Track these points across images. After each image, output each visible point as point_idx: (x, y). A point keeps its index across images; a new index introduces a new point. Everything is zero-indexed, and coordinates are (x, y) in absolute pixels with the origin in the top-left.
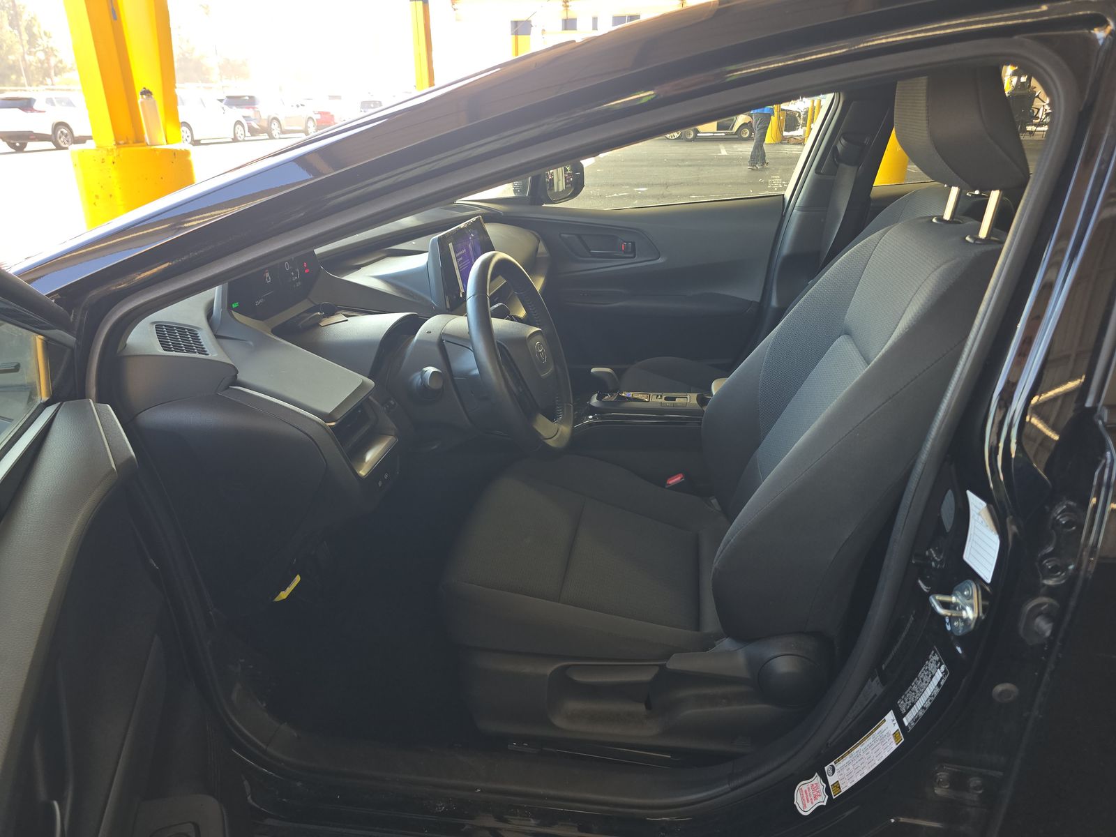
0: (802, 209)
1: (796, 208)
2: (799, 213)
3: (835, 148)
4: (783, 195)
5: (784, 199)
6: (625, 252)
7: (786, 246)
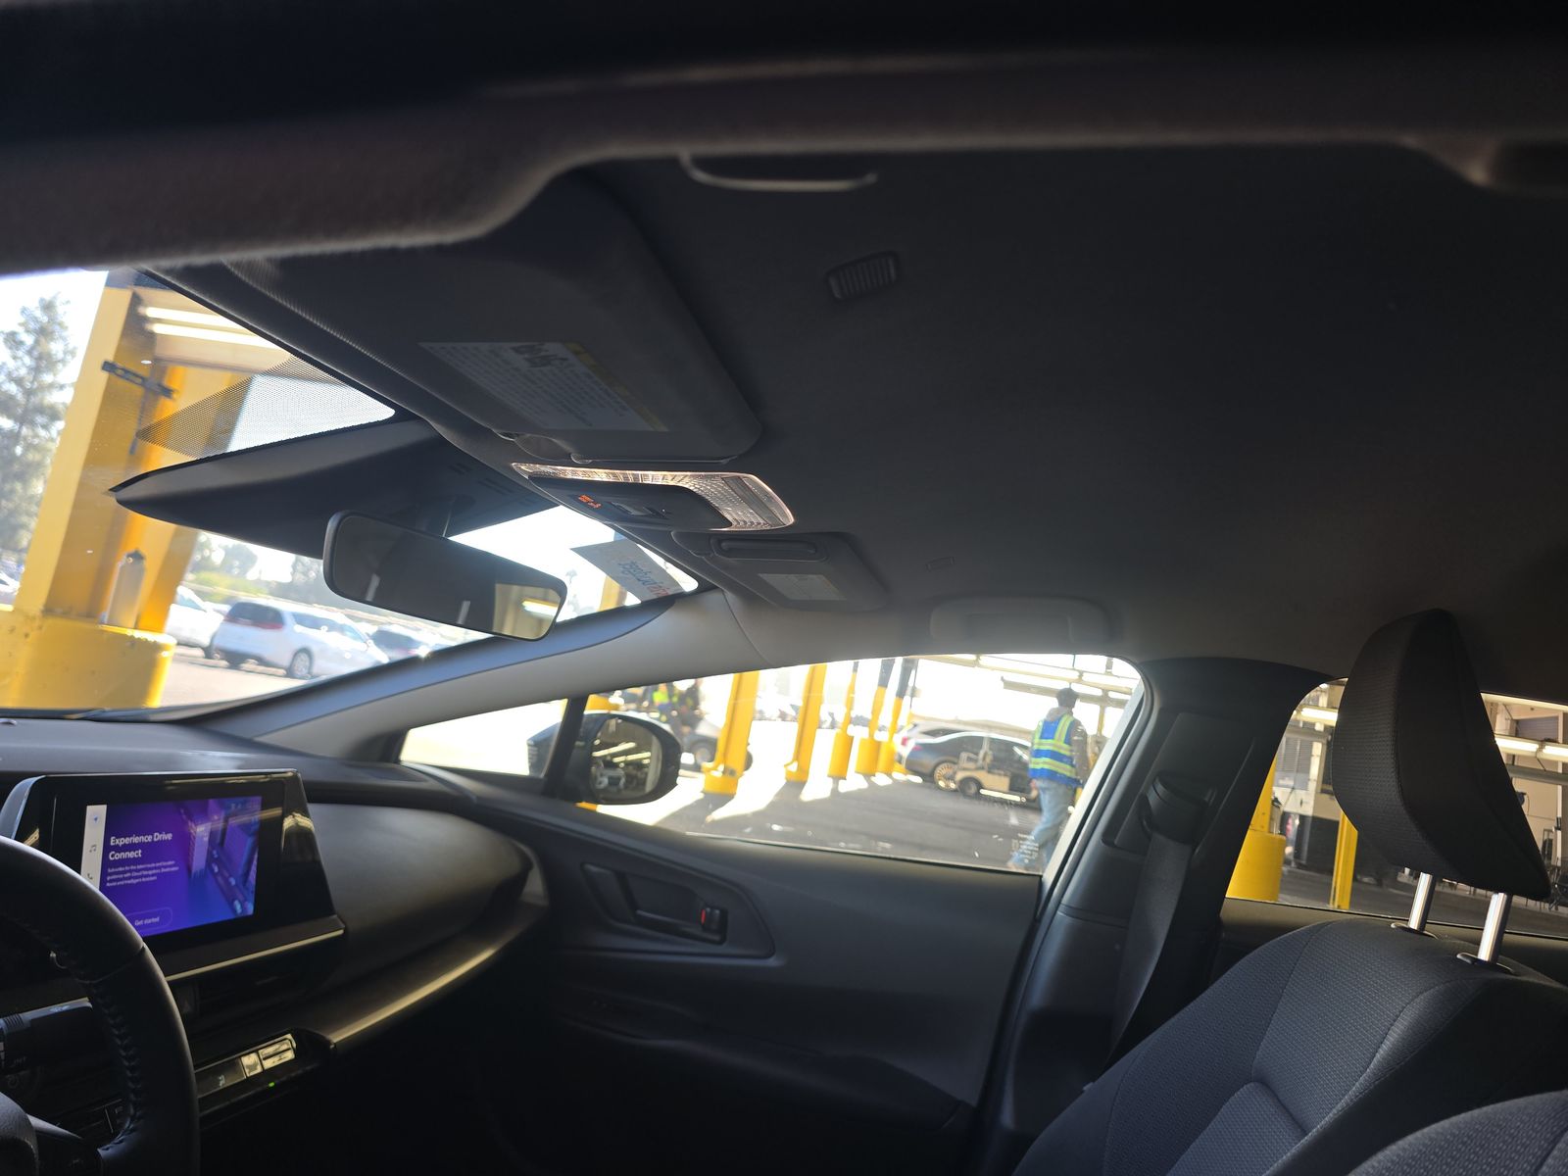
0: (1074, 912)
1: (1061, 907)
2: (1068, 920)
3: (1144, 800)
4: (1041, 877)
5: (1041, 884)
6: (705, 928)
7: (1039, 990)
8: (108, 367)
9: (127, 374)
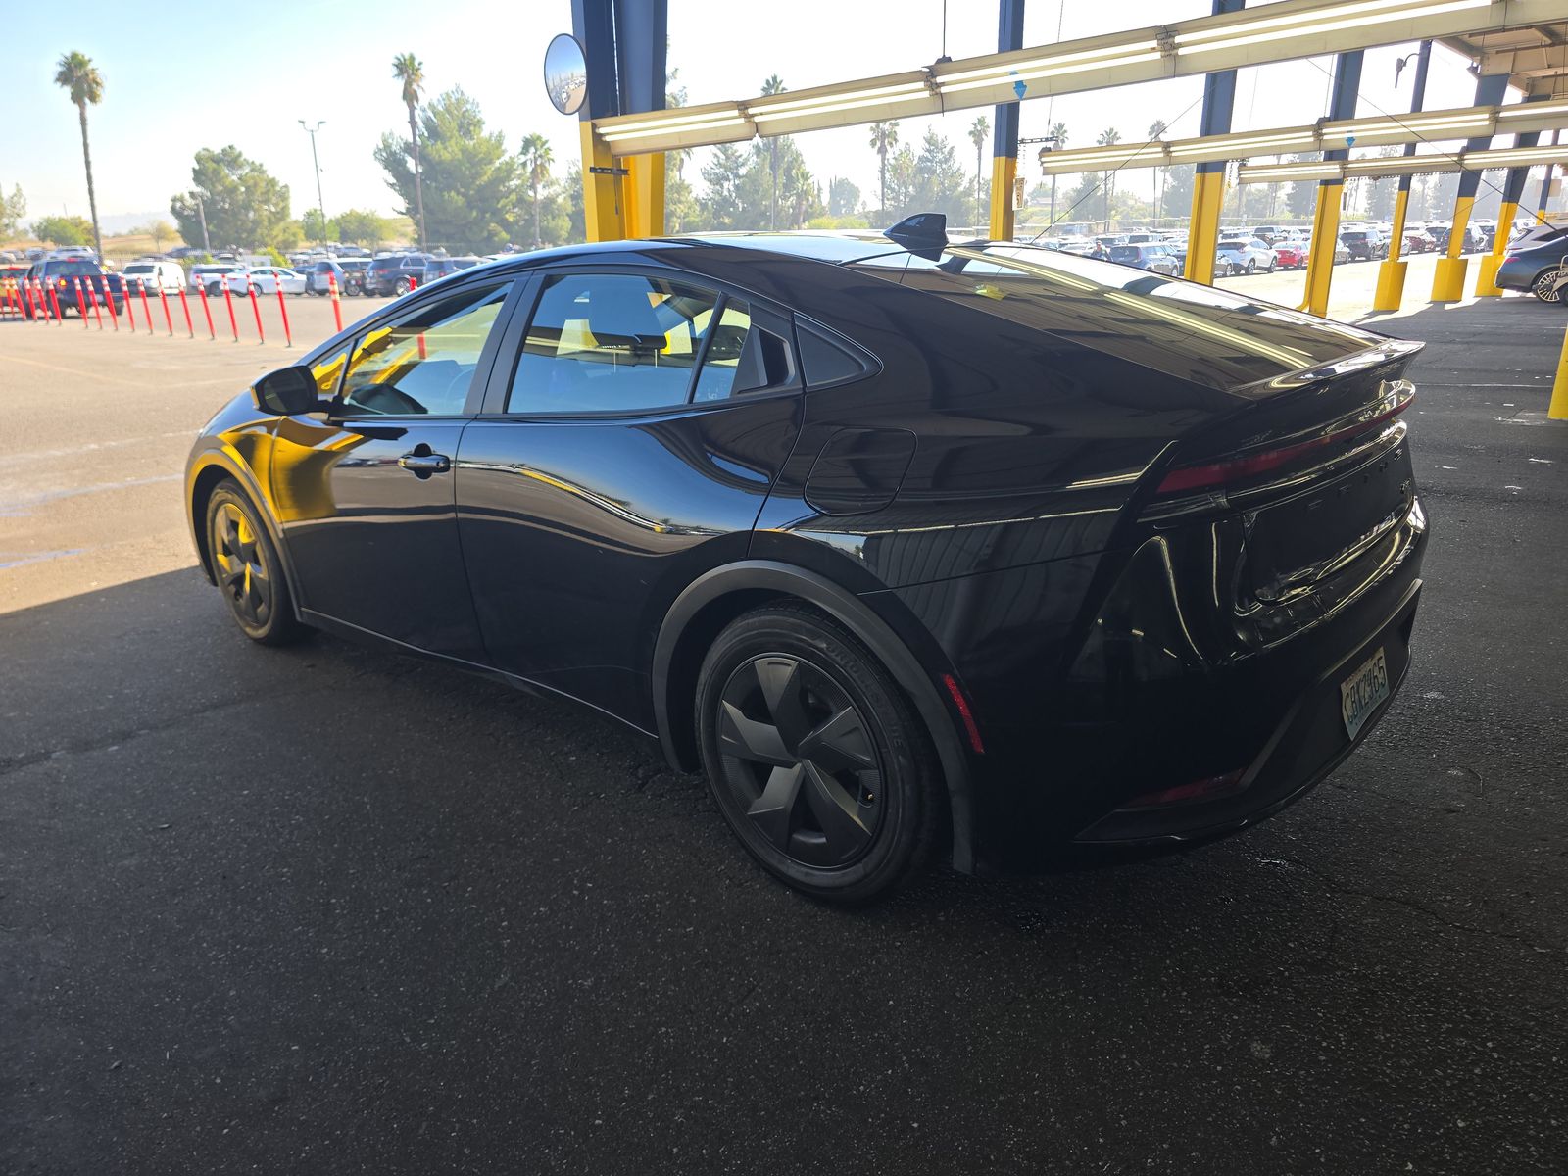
8: (593, 170)
9: (603, 170)
